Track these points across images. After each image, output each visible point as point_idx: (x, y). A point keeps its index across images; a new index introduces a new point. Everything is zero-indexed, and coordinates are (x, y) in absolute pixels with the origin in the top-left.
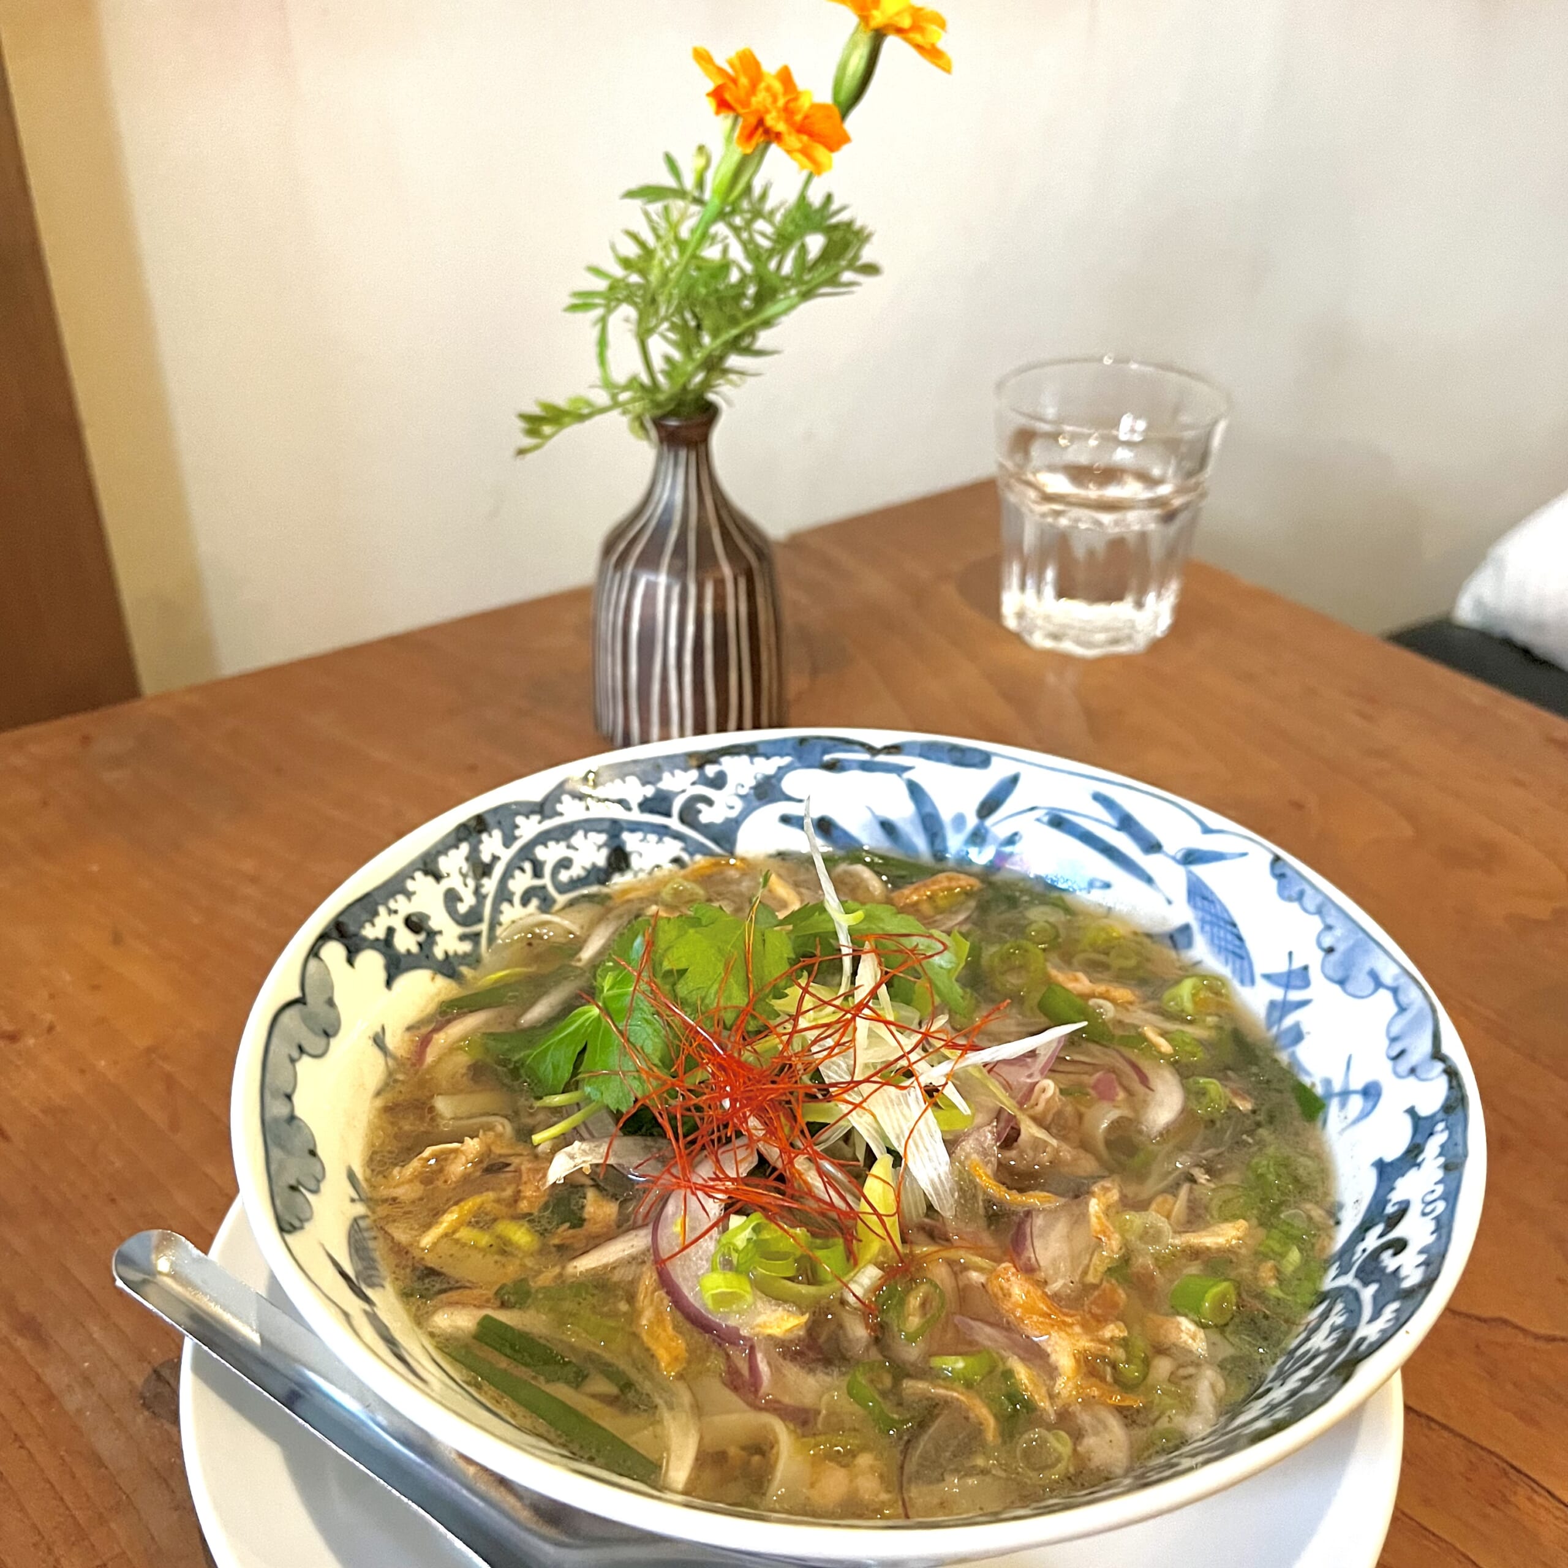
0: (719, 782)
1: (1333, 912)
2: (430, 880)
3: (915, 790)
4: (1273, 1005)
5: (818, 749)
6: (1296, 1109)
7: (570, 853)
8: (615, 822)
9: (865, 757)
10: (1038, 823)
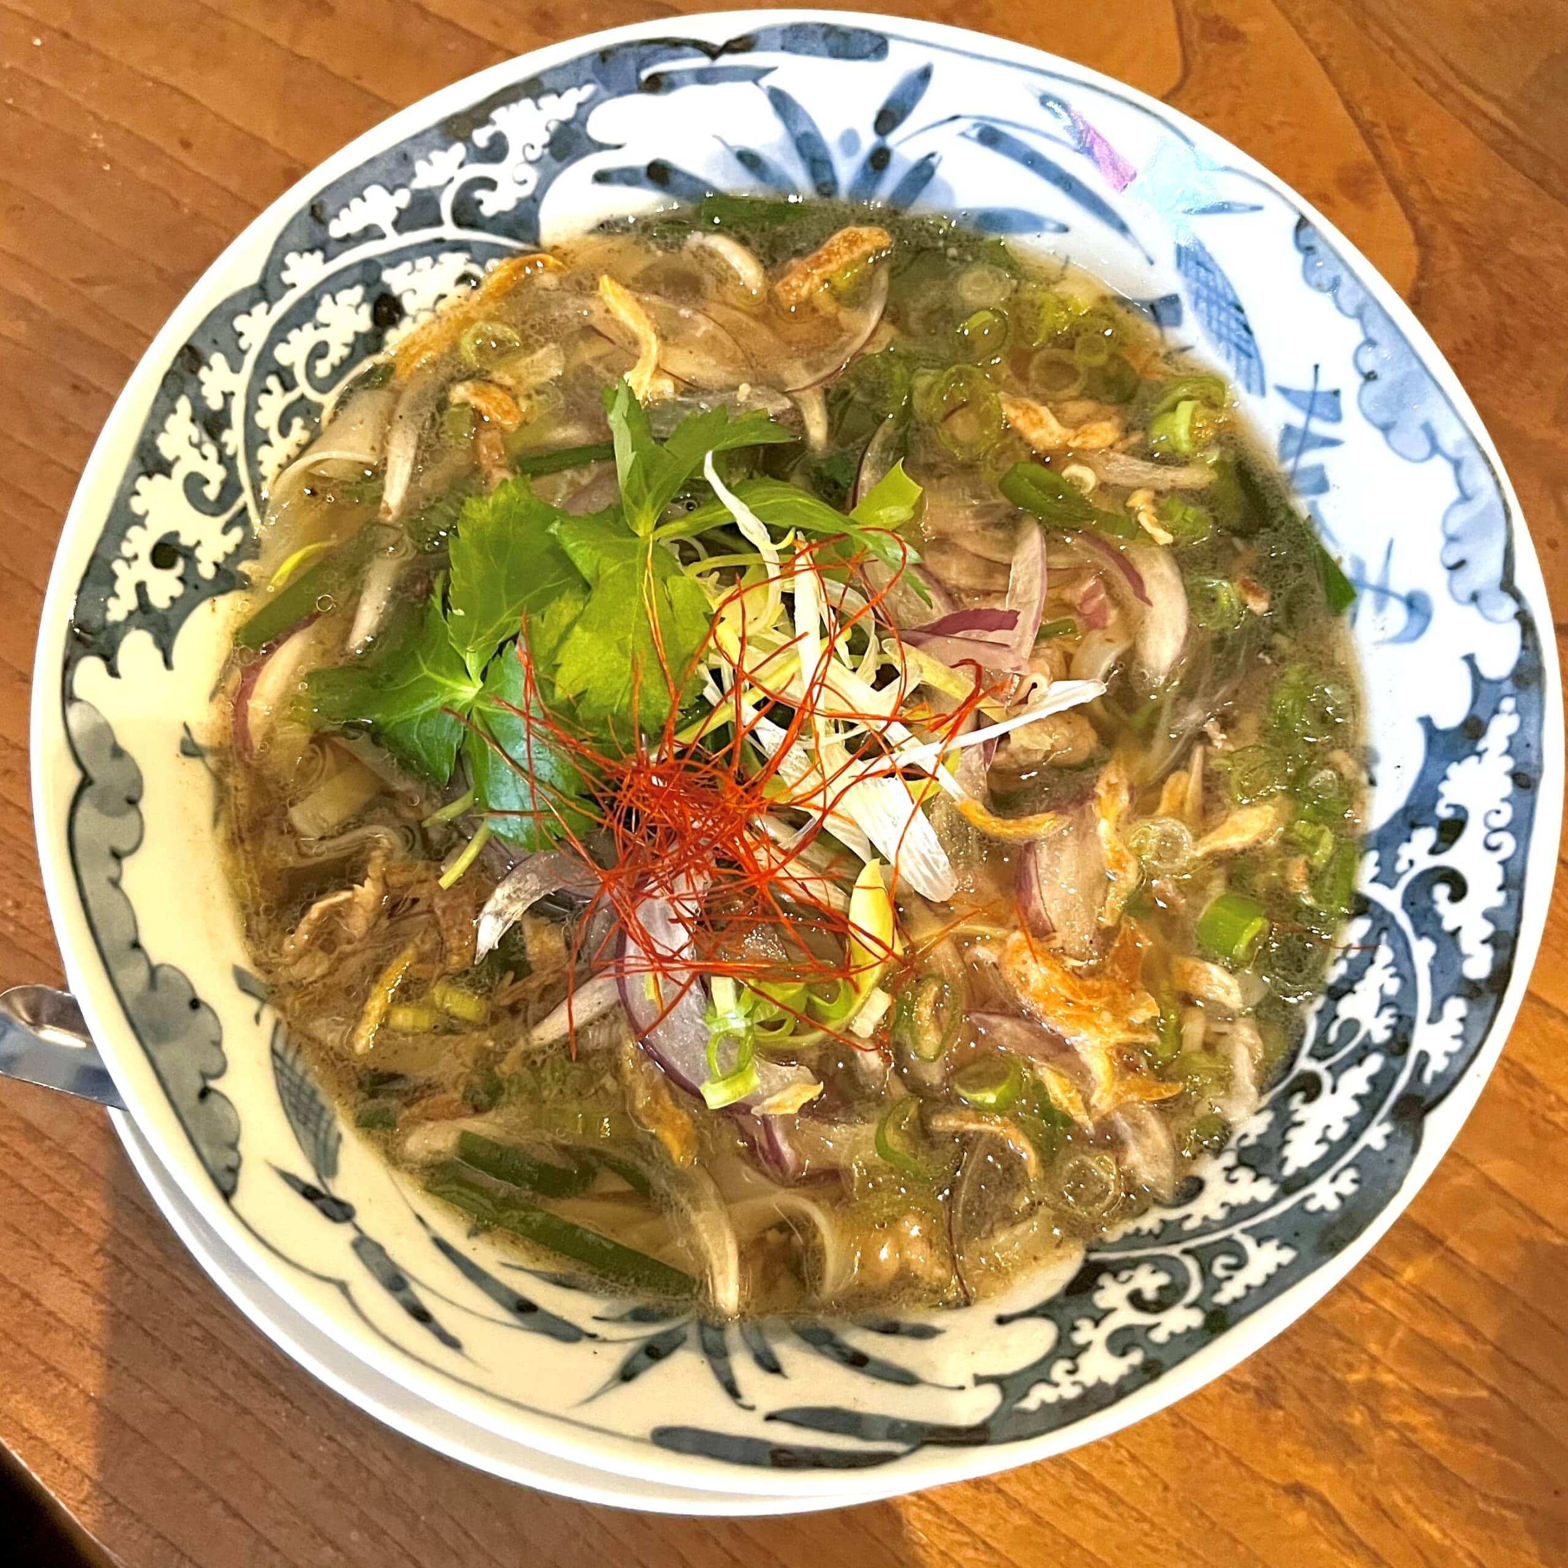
0: (497, 150)
1: (1380, 320)
2: (159, 478)
3: (781, 102)
4: (1288, 431)
5: (632, 64)
6: (1320, 596)
7: (322, 335)
8: (367, 263)
9: (703, 62)
10: (962, 139)
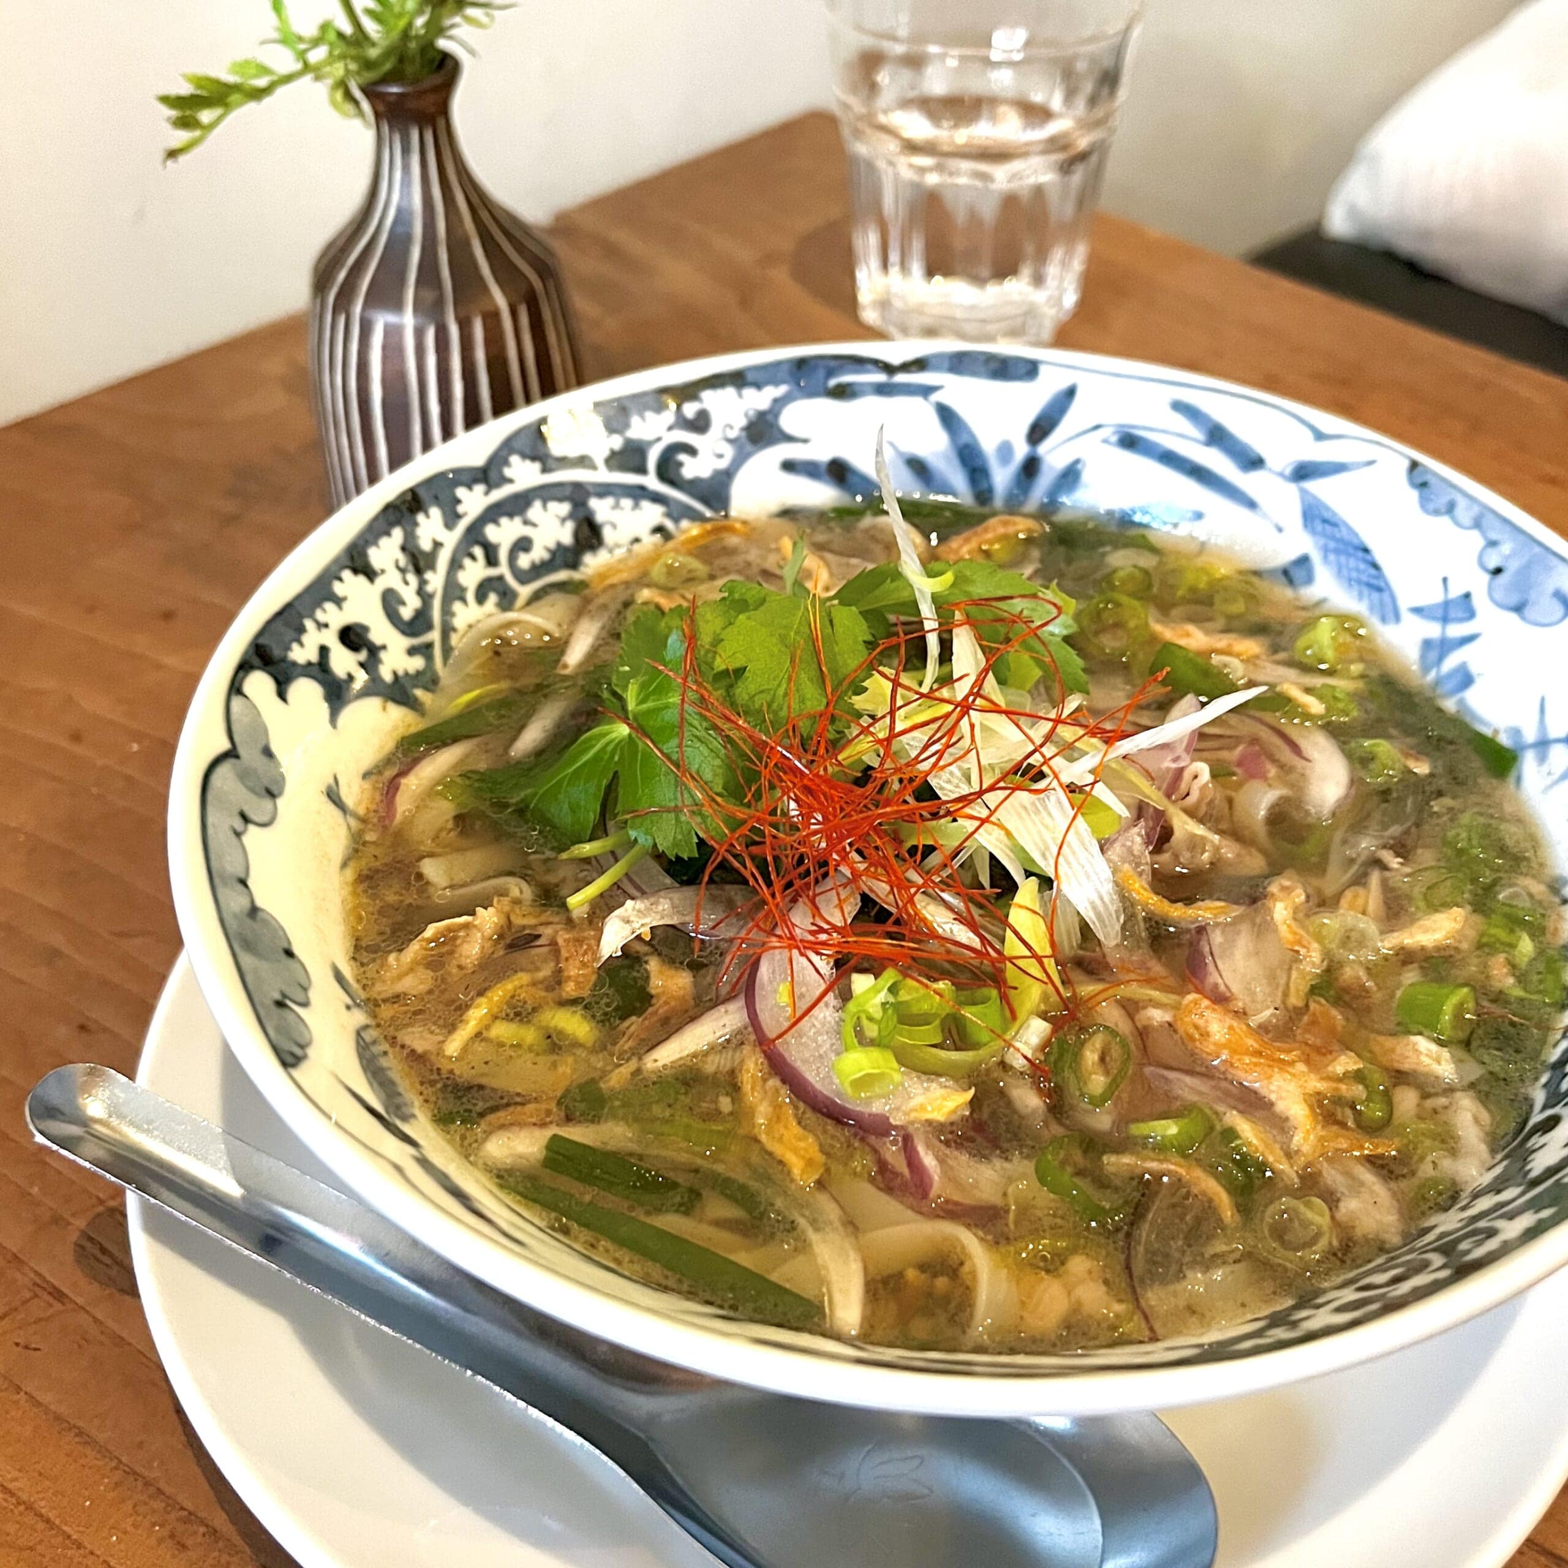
0: (700, 423)
1: (1497, 524)
2: (361, 579)
3: (947, 416)
4: (1427, 644)
5: (821, 373)
6: (1478, 764)
7: (527, 531)
8: (578, 486)
9: (881, 377)
10: (1104, 445)
